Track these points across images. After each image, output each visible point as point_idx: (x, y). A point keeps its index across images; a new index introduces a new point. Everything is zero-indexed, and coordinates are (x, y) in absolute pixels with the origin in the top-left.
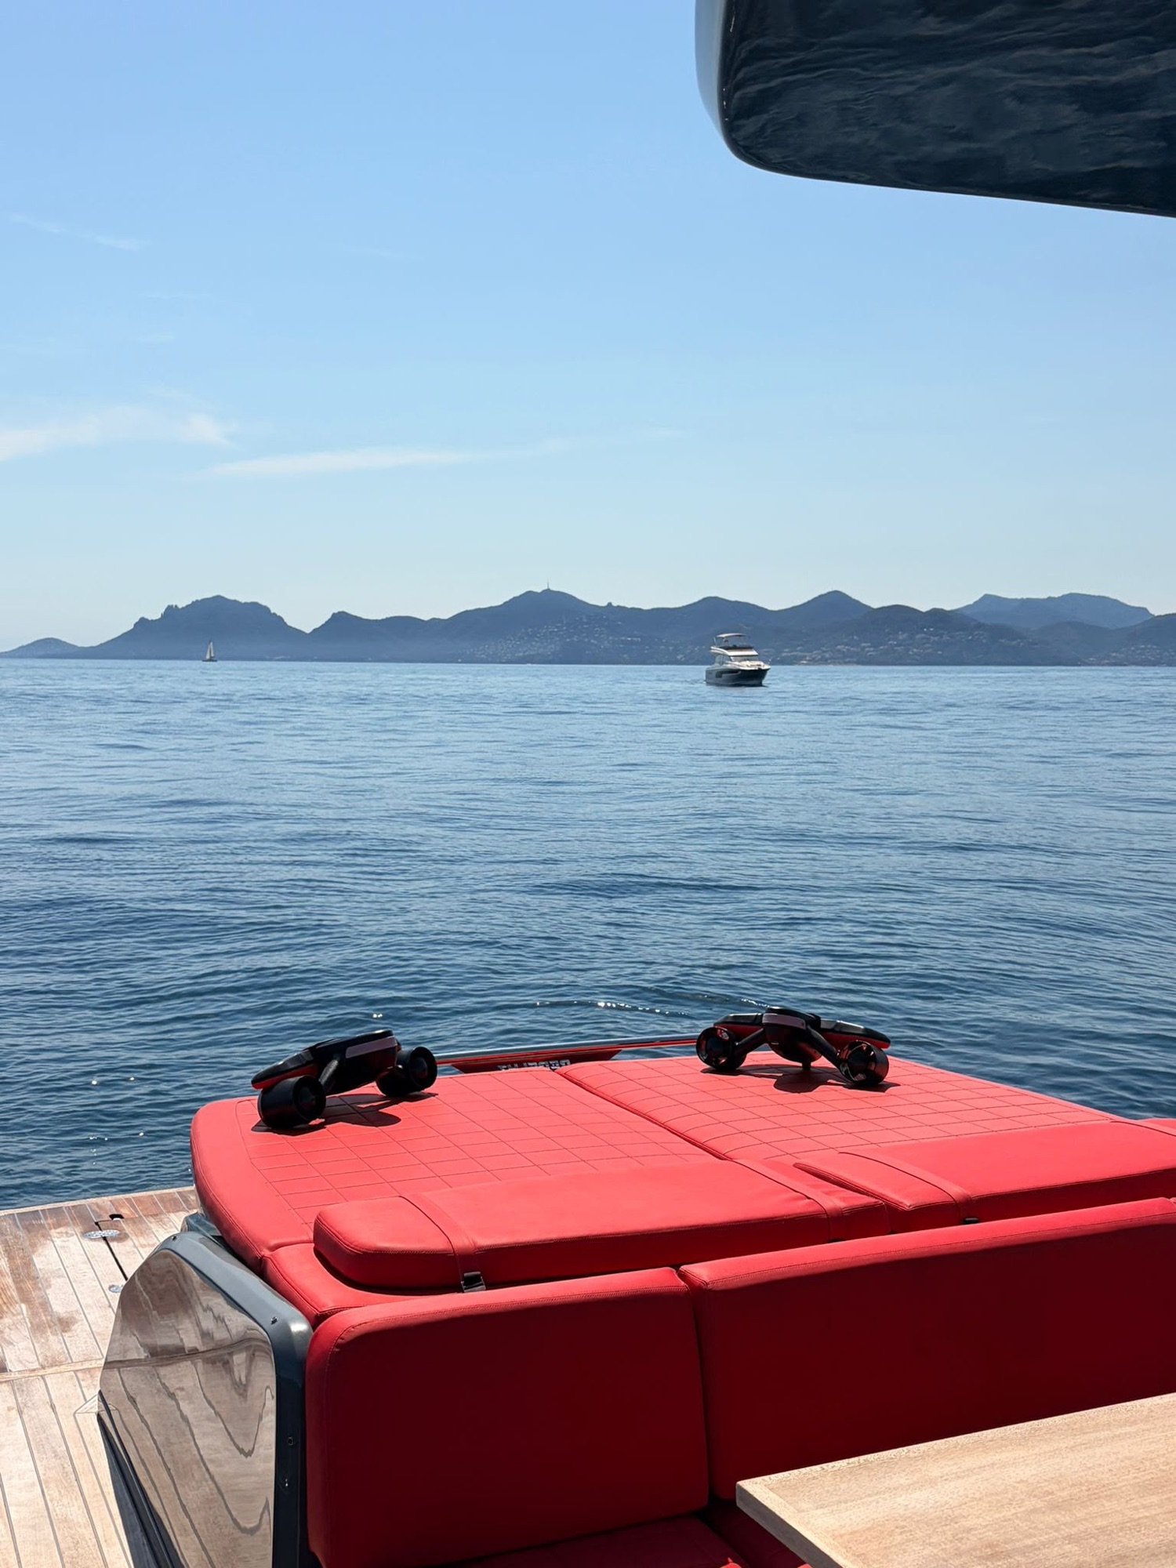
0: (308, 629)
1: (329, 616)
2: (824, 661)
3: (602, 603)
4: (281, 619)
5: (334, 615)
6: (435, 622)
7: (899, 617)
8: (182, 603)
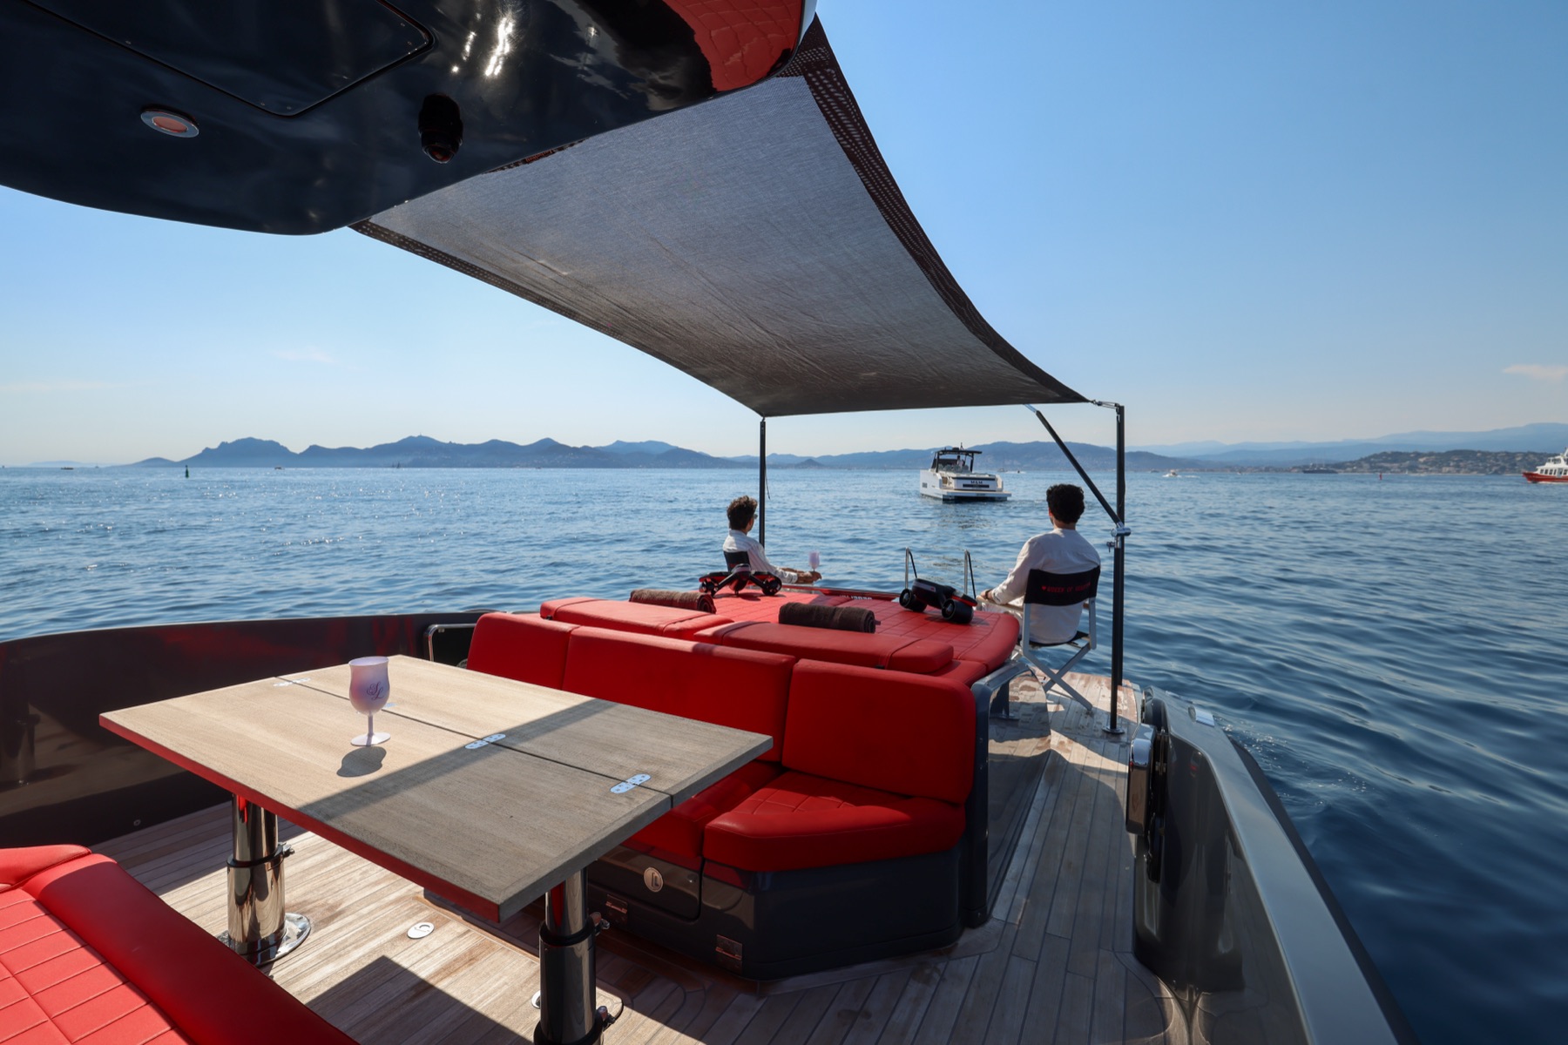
0: (298, 452)
1: (307, 447)
2: (527, 466)
3: (447, 441)
4: (286, 448)
5: (311, 447)
6: (367, 450)
7: (586, 450)
8: (230, 440)
